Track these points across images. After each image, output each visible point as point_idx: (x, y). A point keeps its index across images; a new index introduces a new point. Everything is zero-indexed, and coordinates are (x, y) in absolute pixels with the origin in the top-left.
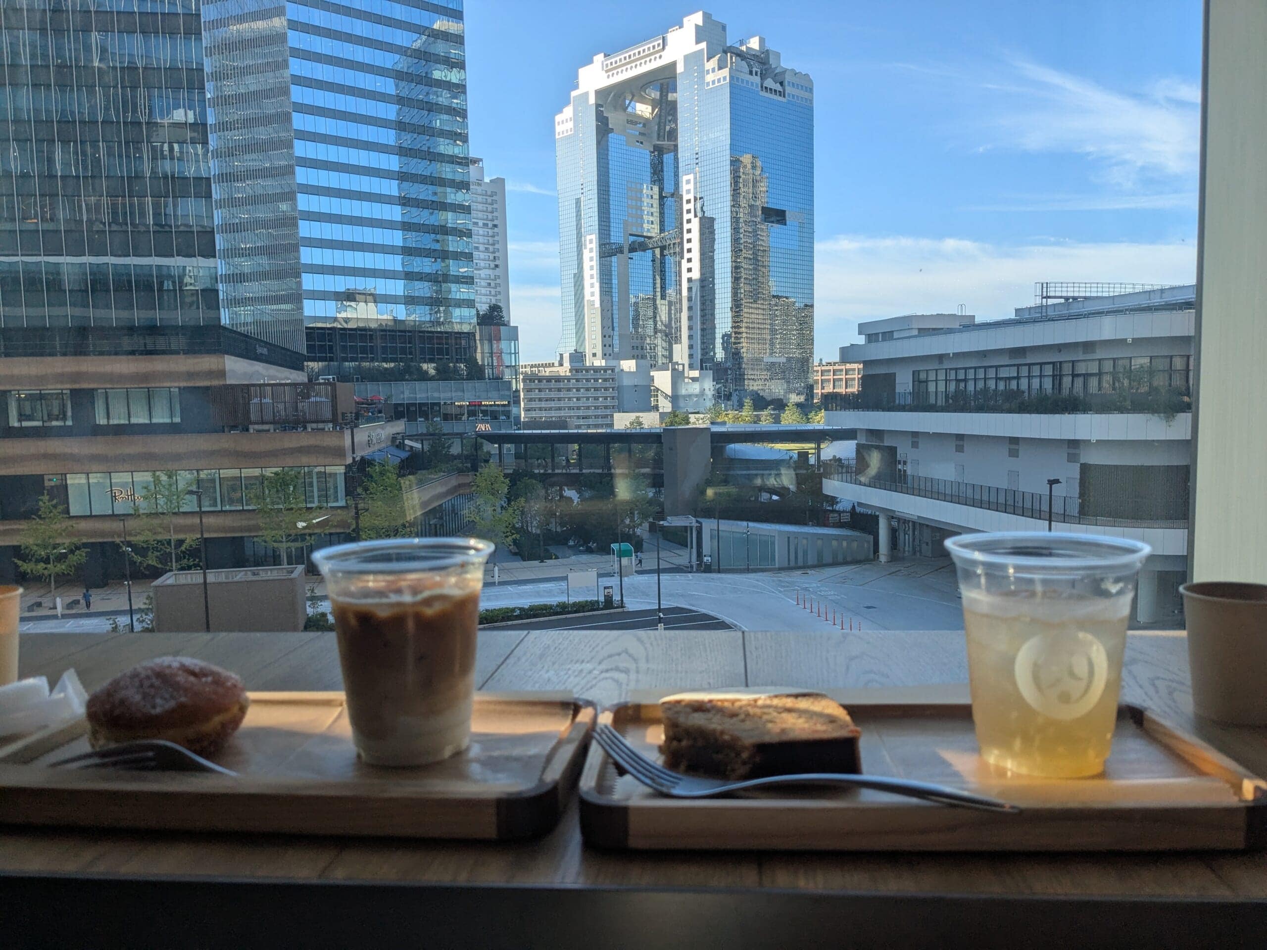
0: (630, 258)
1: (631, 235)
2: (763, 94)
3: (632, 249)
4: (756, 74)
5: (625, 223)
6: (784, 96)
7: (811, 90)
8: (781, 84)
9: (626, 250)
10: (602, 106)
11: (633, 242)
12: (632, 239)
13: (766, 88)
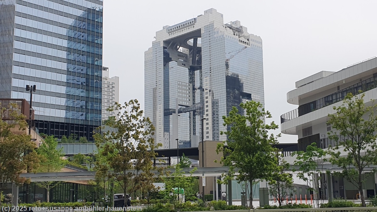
0: (178, 115)
1: (179, 105)
2: (240, 43)
3: (180, 112)
4: (237, 35)
5: (177, 100)
6: (249, 45)
7: (261, 43)
8: (248, 40)
9: (177, 112)
10: (166, 48)
11: (180, 108)
12: (180, 107)
13: (241, 41)
